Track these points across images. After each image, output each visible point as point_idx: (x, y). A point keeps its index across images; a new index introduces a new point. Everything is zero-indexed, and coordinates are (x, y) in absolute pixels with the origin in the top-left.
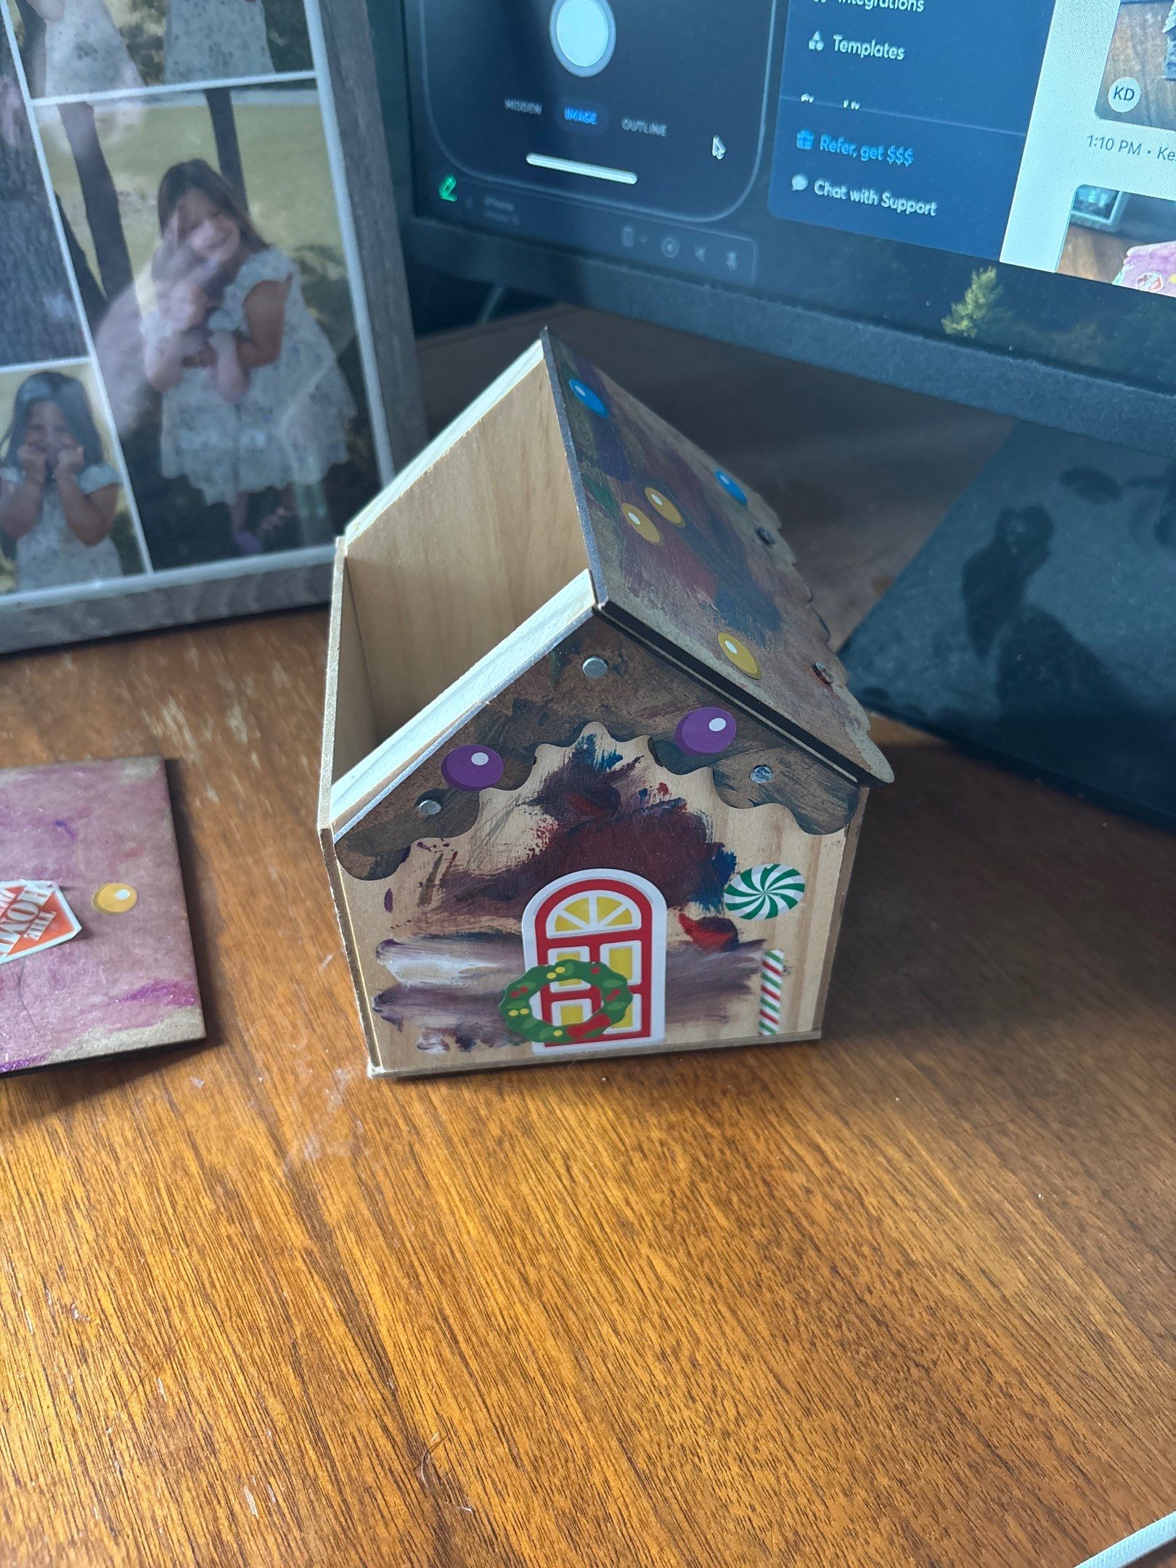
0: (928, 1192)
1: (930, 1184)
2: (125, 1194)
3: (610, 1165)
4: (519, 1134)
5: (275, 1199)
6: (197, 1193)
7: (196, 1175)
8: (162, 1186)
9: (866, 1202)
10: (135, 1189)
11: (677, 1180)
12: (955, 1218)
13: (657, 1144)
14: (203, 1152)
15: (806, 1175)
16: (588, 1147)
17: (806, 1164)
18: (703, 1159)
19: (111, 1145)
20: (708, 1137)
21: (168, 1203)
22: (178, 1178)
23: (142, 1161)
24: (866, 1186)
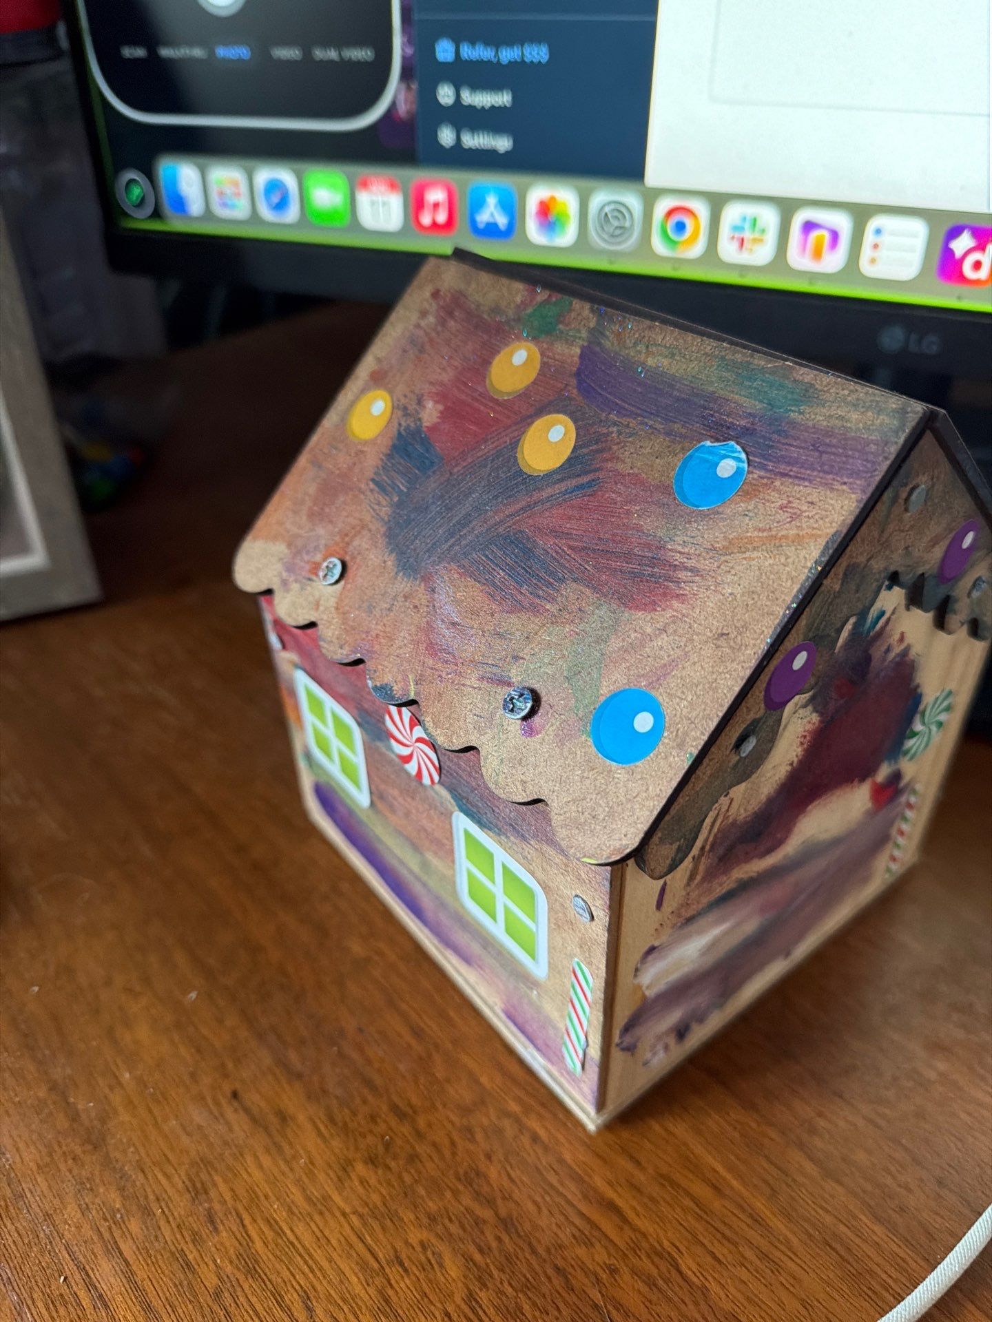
0: (750, 1234)
1: (749, 1221)
3: (363, 1293)
4: (241, 1278)
9: (684, 1268)
11: (451, 1295)
12: (790, 1264)
13: (419, 1249)
15: (606, 1248)
16: (331, 1274)
17: (603, 1233)
18: (477, 1257)
20: (478, 1222)
24: (678, 1244)
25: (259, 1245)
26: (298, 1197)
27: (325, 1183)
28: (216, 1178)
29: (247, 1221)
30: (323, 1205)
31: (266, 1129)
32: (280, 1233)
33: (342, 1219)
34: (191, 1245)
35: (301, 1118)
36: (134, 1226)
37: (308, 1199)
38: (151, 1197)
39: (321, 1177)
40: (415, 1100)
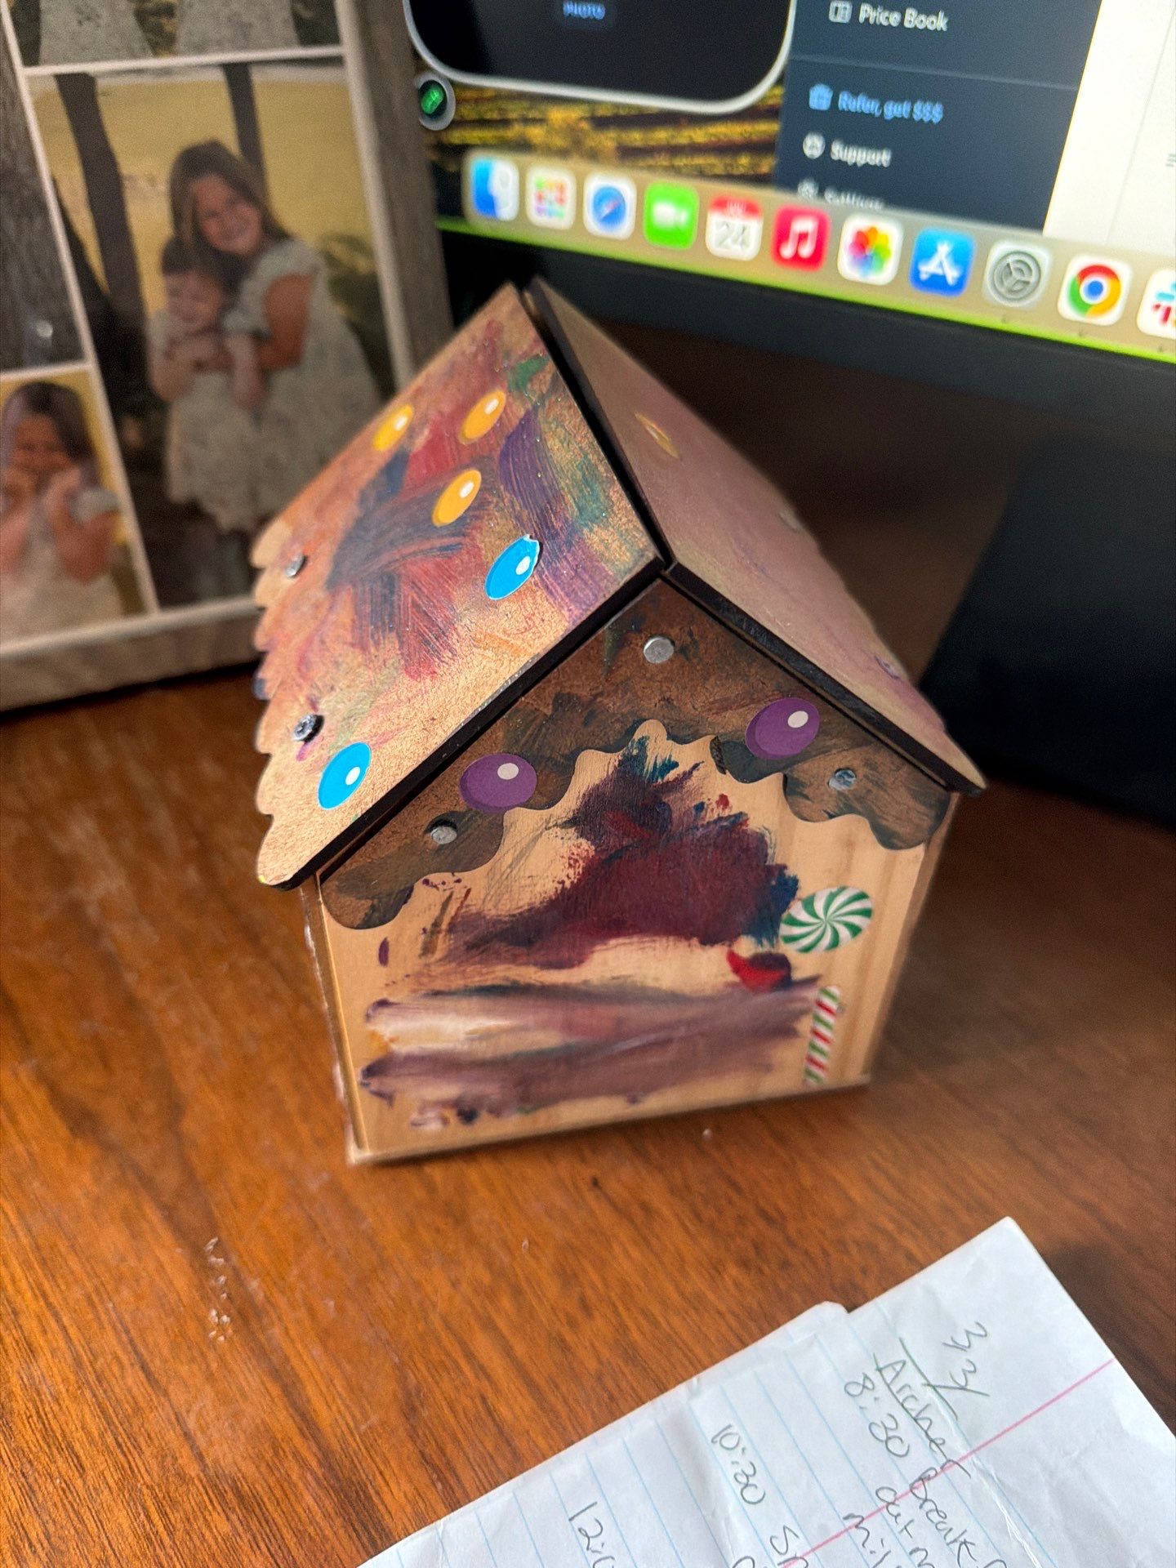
2: (100, 1523)
5: (311, 1502)
6: (202, 1508)
7: (196, 1482)
8: (149, 1503)
10: (111, 1511)
14: (201, 1442)
19: (70, 1447)
21: (161, 1529)
22: (172, 1489)
23: (118, 1467)
25: (636, 1335)
26: (670, 1289)
27: (697, 1282)
28: (585, 1263)
29: (621, 1308)
30: (696, 1302)
31: (632, 1221)
32: (655, 1324)
33: (717, 1316)
34: (567, 1327)
35: (666, 1211)
36: (506, 1302)
37: (682, 1294)
38: (521, 1276)
39: (693, 1274)
40: (785, 1207)
